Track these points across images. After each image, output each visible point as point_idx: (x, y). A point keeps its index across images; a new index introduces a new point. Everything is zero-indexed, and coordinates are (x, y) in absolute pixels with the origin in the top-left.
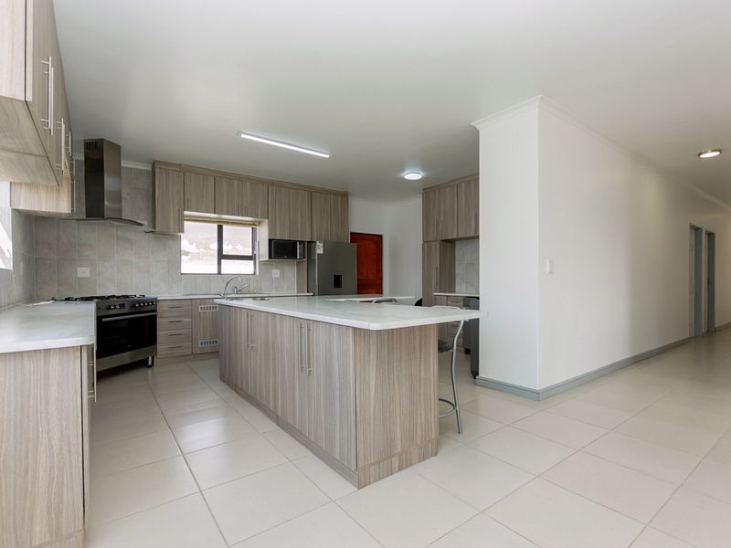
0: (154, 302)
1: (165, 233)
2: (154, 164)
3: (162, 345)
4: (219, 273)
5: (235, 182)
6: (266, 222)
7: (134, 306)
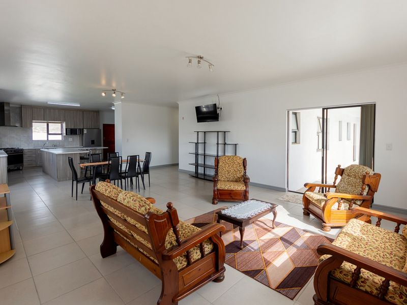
0: (22, 150)
1: (26, 127)
2: (21, 105)
3: (25, 163)
4: (48, 140)
5: (52, 110)
6: (65, 123)
7: (15, 151)
